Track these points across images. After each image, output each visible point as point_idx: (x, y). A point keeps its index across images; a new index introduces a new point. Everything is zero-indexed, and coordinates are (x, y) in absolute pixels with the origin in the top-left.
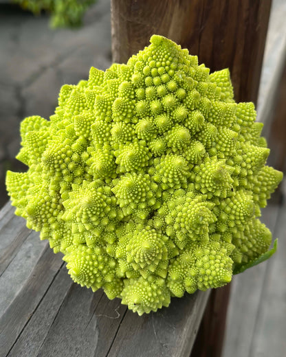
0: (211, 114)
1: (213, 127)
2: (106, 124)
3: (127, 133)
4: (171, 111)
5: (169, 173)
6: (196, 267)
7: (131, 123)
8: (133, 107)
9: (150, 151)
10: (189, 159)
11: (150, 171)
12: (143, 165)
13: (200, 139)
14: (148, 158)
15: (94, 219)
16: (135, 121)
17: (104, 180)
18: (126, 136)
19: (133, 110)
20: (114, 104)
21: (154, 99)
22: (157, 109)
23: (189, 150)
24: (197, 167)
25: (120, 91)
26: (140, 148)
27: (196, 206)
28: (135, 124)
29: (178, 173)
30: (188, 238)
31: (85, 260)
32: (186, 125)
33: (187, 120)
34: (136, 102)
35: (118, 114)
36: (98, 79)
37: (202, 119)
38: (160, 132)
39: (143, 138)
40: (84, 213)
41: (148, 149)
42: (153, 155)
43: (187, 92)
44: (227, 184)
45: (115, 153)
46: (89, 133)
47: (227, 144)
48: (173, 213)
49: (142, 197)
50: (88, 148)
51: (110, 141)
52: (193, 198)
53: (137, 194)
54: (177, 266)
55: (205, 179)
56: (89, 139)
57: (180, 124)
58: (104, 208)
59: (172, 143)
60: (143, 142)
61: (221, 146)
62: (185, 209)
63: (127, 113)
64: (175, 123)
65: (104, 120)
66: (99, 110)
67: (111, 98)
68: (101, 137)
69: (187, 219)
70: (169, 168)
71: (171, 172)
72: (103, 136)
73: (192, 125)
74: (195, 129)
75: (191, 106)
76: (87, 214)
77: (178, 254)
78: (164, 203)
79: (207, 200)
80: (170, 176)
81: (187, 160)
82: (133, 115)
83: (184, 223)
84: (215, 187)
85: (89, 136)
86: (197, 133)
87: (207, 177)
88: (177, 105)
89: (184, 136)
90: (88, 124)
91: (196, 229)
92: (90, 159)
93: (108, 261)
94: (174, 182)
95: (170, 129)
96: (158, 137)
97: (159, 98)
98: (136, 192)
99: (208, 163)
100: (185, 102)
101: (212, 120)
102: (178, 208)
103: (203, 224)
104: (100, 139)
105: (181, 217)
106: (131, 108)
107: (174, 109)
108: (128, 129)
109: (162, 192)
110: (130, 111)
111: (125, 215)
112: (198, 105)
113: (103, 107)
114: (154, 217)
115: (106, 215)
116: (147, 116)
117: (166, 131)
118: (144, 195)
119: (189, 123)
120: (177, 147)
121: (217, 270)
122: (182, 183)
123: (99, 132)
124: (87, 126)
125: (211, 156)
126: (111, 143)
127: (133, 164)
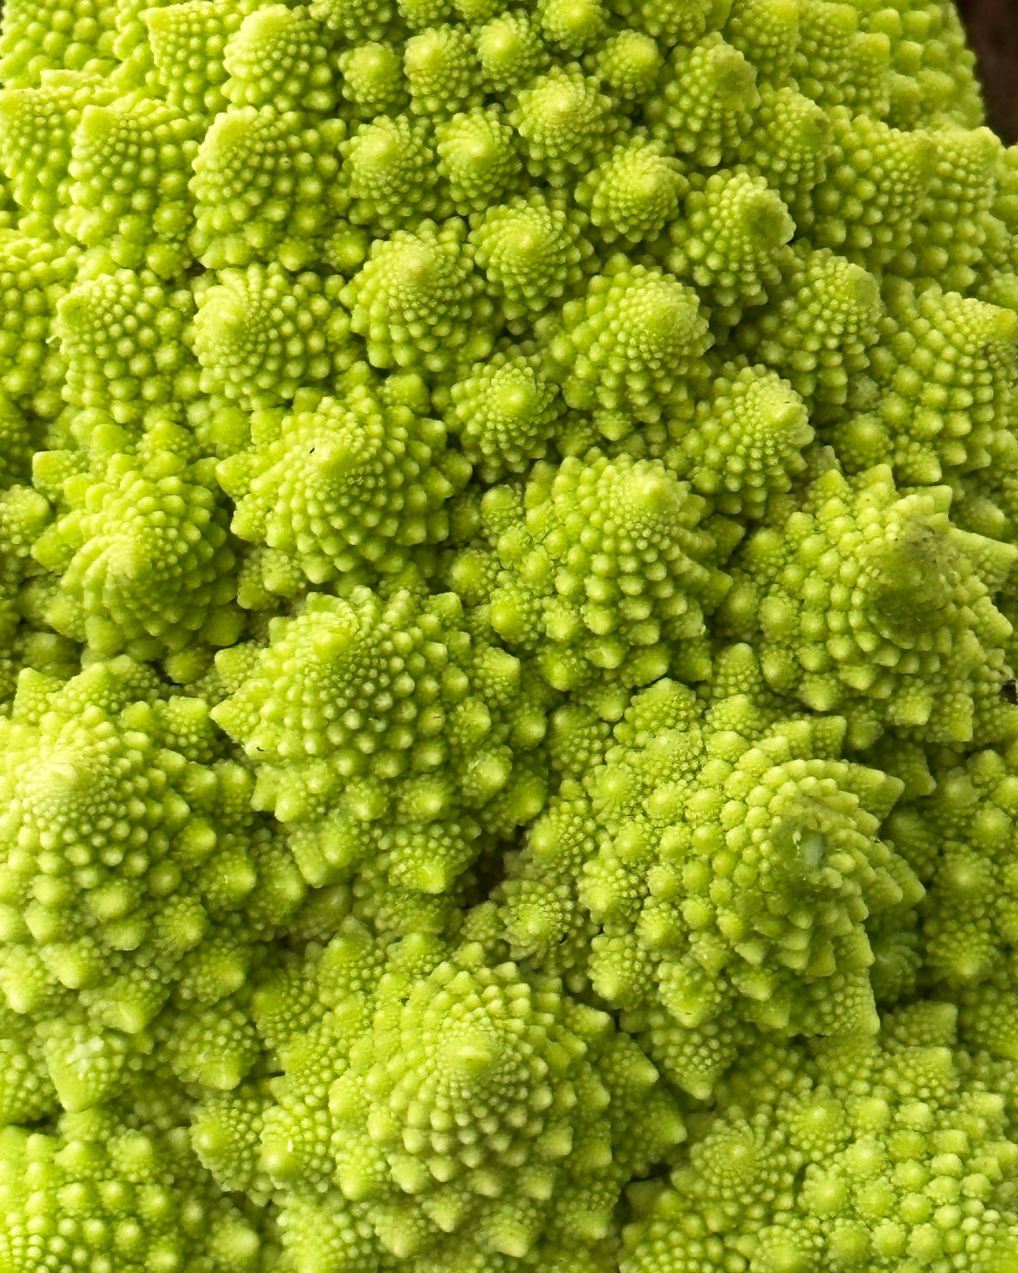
0: (833, 197)
1: (847, 271)
2: (154, 292)
3: (303, 334)
4: (573, 177)
5: (585, 570)
6: (801, 1213)
7: (322, 270)
8: (328, 163)
9: (454, 441)
10: (707, 482)
11: (462, 570)
12: (417, 534)
13: (774, 354)
14: (443, 486)
15: (111, 902)
16: (349, 251)
17: (157, 666)
18: (295, 348)
19: (329, 181)
20: (206, 156)
21: (464, 108)
22: (484, 165)
23: (709, 427)
24: (763, 539)
25: (240, 71)
26: (388, 422)
27: (775, 773)
28: (347, 276)
29: (643, 566)
30: (739, 1001)
31: (55, 1214)
32: (678, 262)
33: (678, 232)
34: (349, 133)
35: (238, 212)
36: (68, 32)
37: (775, 220)
38: (511, 313)
39: (402, 357)
40: (48, 863)
41: (437, 427)
42: (477, 469)
43: (666, 53)
44: (971, 642)
45: (223, 470)
46: (37, 368)
47: (952, 385)
48: (629, 837)
49: (420, 740)
50: (37, 458)
51: (185, 404)
52: (750, 737)
53: (390, 716)
54: (674, 1224)
55: (826, 608)
56: (42, 405)
57: (636, 254)
58: (175, 833)
59: (595, 382)
60: (406, 385)
61: (913, 399)
62: (702, 798)
63: (294, 202)
64: (602, 253)
65: (139, 267)
66: (108, 204)
67: (178, 125)
68: (126, 374)
69: (720, 862)
70: (587, 536)
71: (601, 564)
72: (138, 365)
73: (713, 262)
74: (739, 283)
75: (700, 137)
76: (67, 871)
77: (677, 1133)
78: (568, 785)
79: (848, 753)
80: (596, 590)
81: (695, 490)
82: (333, 219)
83: (704, 892)
84: (890, 660)
85: (37, 384)
86: (752, 315)
87: (838, 594)
88: (610, 138)
89: (666, 327)
90: (32, 300)
91: (787, 926)
92: (63, 524)
93: (206, 1225)
94: (620, 631)
95: (575, 291)
96: (497, 346)
97: (490, 99)
98: (384, 702)
99: (835, 504)
100: (662, 119)
101: (840, 234)
102: (662, 797)
103: (827, 894)
104: (118, 390)
105: (684, 855)
106: (315, 170)
107: (592, 161)
108: (303, 304)
109: (549, 714)
110: (312, 187)
111: (313, 875)
112: (747, 136)
113: (134, 178)
114: (507, 886)
115: (189, 880)
116: (419, 215)
117: (553, 307)
118: (434, 720)
119: (696, 249)
120: (625, 406)
121: (947, 1215)
122: (673, 644)
123: (111, 342)
124: (25, 316)
125: (851, 470)
126: (196, 413)
127: (354, 523)
